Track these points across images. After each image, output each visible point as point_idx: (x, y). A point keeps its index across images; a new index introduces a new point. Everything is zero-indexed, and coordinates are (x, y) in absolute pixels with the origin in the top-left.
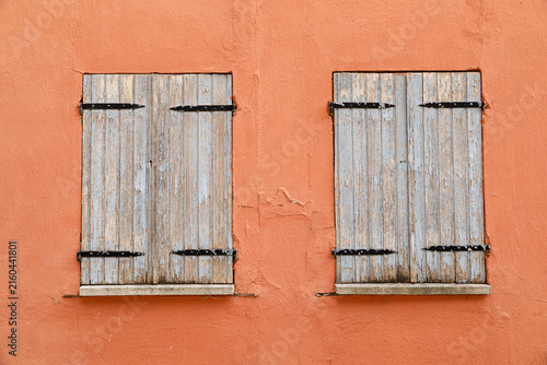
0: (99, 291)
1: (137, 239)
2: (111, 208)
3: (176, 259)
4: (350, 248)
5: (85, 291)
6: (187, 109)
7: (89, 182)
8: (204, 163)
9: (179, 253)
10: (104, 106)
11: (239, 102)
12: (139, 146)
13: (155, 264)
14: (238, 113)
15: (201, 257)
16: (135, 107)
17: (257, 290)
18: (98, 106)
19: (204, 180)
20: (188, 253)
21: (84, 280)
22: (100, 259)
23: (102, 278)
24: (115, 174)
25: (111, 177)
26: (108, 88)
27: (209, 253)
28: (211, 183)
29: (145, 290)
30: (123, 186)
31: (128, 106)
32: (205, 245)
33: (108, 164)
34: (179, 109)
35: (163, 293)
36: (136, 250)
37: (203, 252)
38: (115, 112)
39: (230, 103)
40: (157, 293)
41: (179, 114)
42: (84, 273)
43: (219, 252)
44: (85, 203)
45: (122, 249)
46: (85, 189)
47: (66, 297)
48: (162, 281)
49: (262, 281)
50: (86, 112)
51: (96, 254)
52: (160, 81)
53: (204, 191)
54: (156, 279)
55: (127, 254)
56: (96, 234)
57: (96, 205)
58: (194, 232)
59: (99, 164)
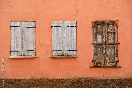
0: (13, 57)
1: (20, 49)
2: (16, 43)
3: (26, 52)
4: (55, 50)
5: (11, 57)
6: (28, 27)
7: (12, 39)
8: (31, 36)
9: (27, 51)
10: (14, 27)
11: (36, 26)
12: (20, 33)
13: (23, 53)
14: (36, 28)
15: (30, 52)
16: (19, 27)
17: (39, 57)
18: (13, 27)
19: (31, 39)
20: (28, 51)
21: (11, 55)
22: (14, 52)
23: (14, 55)
24: (16, 38)
25: (15, 38)
26: (15, 24)
27: (32, 51)
28: (32, 40)
29: (21, 57)
30: (17, 40)
31: (18, 27)
32: (31, 50)
33: (15, 36)
34: (27, 27)
35: (24, 57)
36: (20, 50)
37: (30, 51)
38: (16, 28)
39: (35, 26)
40: (23, 57)
41: (27, 28)
42: (11, 54)
43: (33, 51)
44: (11, 43)
45: (17, 50)
46: (11, 40)
47: (8, 58)
48: (24, 55)
49: (40, 55)
50: (11, 28)
51: (13, 51)
52: (24, 22)
53: (31, 41)
54: (23, 55)
55: (18, 51)
56: (13, 48)
57: (13, 43)
58: (29, 47)
59: (13, 36)
